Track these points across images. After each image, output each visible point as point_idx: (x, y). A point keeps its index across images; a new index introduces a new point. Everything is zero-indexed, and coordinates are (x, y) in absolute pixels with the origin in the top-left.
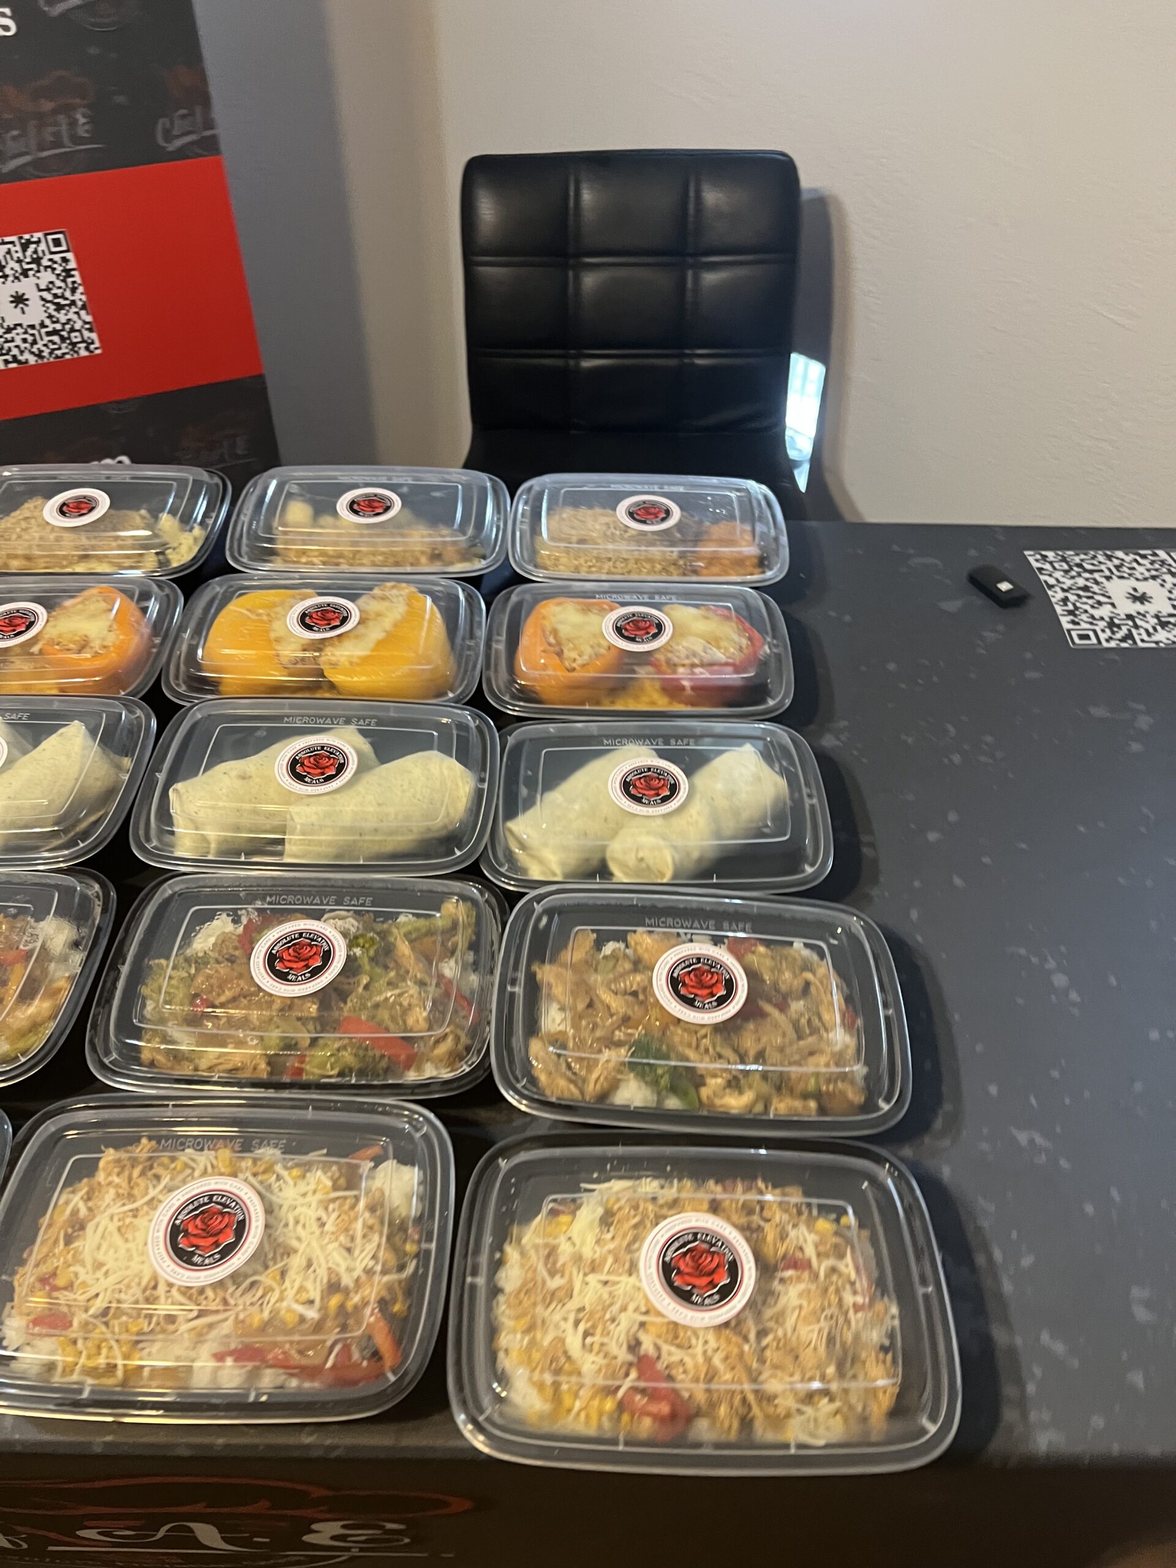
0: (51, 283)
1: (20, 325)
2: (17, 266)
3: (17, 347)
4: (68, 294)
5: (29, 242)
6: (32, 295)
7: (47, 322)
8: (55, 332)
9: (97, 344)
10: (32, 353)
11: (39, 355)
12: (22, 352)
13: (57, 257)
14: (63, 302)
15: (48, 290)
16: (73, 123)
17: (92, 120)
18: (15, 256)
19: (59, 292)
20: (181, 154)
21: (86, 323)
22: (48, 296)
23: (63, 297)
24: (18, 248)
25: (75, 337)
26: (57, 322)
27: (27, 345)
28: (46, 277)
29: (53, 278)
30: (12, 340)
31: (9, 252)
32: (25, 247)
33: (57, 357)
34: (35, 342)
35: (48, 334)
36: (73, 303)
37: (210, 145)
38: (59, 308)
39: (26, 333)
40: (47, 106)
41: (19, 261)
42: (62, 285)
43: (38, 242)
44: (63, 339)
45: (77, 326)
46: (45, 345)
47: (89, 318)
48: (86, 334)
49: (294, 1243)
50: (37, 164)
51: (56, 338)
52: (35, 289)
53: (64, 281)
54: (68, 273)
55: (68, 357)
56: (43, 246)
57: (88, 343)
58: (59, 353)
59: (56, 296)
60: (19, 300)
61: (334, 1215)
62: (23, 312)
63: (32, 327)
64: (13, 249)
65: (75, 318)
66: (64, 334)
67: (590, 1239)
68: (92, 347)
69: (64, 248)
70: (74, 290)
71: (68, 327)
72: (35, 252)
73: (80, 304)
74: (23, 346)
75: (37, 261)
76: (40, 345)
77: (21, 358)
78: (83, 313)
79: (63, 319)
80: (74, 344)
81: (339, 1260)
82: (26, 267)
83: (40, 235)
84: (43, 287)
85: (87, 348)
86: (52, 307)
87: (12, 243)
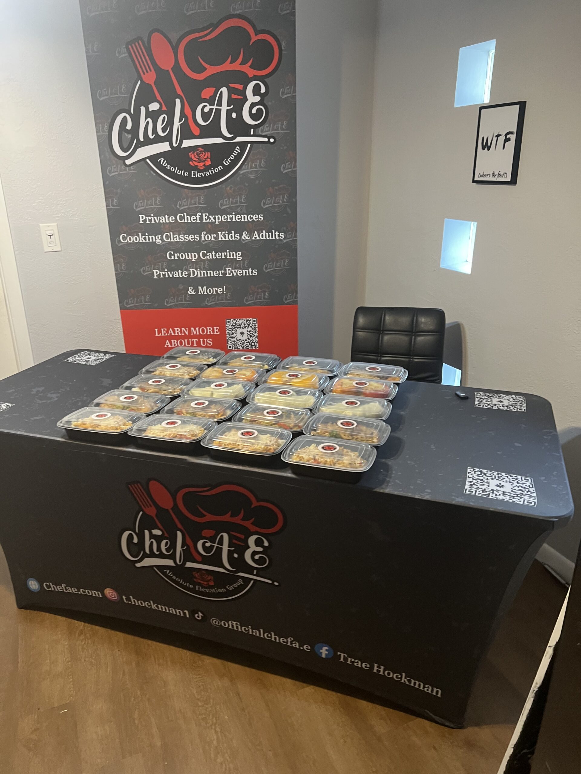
0: (251, 330)
1: (241, 339)
2: (244, 326)
3: (239, 345)
4: (254, 333)
6: (245, 333)
7: (247, 339)
8: (248, 342)
9: (258, 346)
10: (241, 347)
11: (243, 347)
13: (254, 324)
14: (252, 335)
16: (265, 295)
17: (269, 294)
18: (244, 323)
19: (252, 333)
20: (288, 304)
21: (256, 341)
22: (249, 333)
25: (253, 344)
26: (250, 340)
27: (241, 345)
30: (238, 343)
31: (243, 322)
32: (247, 321)
33: (247, 348)
34: (243, 344)
36: (255, 336)
37: (296, 302)
39: (242, 341)
42: (253, 331)
43: (250, 320)
44: (250, 344)
45: (254, 341)
46: (245, 345)
48: (256, 343)
50: (254, 303)
51: (248, 344)
52: (246, 331)
54: (255, 328)
55: (250, 349)
56: (251, 321)
57: (256, 346)
59: (251, 333)
60: (242, 333)
62: (242, 336)
64: (244, 321)
65: (254, 339)
69: (256, 322)
70: (255, 333)
71: (252, 341)
72: (249, 323)
75: (249, 325)
77: (239, 348)
78: (256, 338)
80: (252, 346)
82: (246, 326)
83: (251, 319)
84: (248, 331)
86: (249, 336)
87: (244, 320)
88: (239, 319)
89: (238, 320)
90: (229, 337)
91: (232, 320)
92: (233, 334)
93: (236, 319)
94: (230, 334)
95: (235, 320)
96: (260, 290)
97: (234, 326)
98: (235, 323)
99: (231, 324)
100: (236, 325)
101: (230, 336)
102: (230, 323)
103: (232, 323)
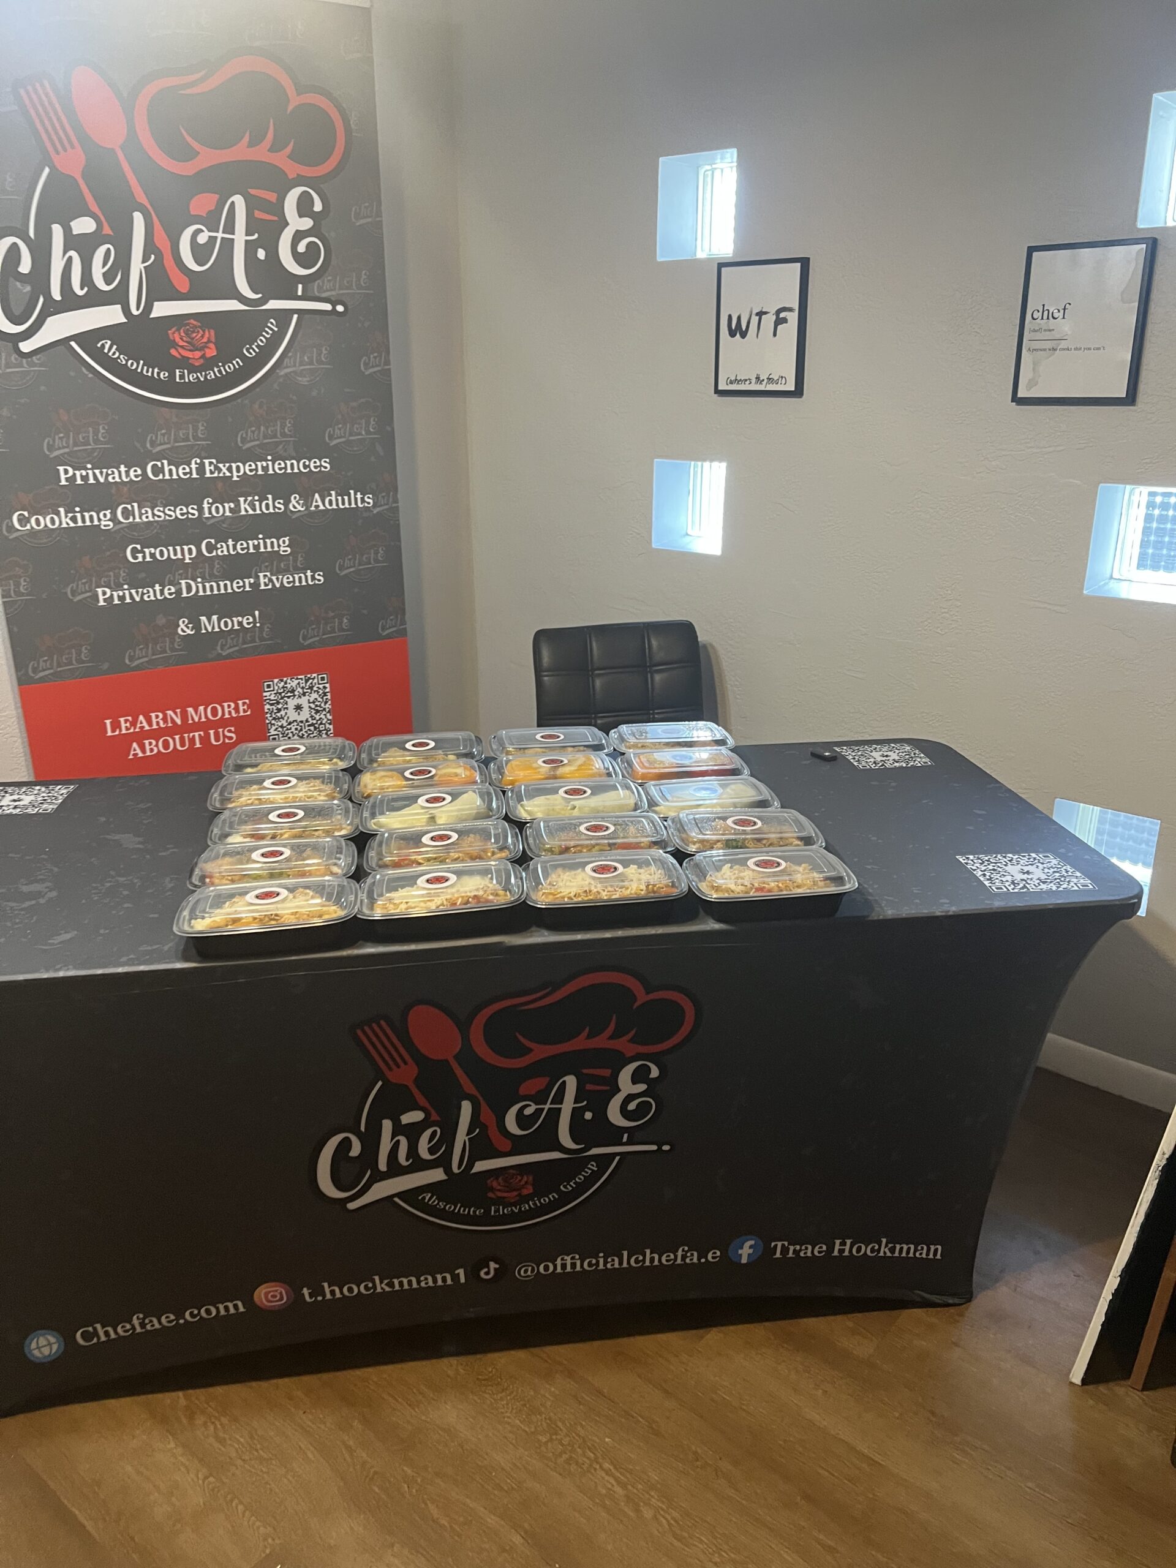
0: (316, 699)
1: (296, 721)
2: (301, 691)
3: (292, 732)
4: (323, 705)
5: (309, 678)
6: (305, 705)
7: (310, 719)
8: (312, 725)
9: (332, 731)
10: (298, 736)
11: (302, 737)
12: (294, 735)
13: (321, 686)
14: (320, 709)
15: (314, 702)
16: (341, 623)
17: (351, 621)
20: (389, 637)
21: (328, 720)
22: (313, 706)
23: (320, 706)
24: (304, 681)
25: (322, 727)
26: (314, 719)
28: (314, 696)
29: (317, 696)
30: (291, 729)
31: (299, 684)
32: (307, 681)
34: (301, 730)
35: (309, 726)
37: (403, 633)
38: (317, 712)
39: (298, 725)
41: (303, 688)
43: (313, 679)
44: (315, 728)
45: (324, 722)
46: (306, 732)
47: (330, 718)
48: (327, 726)
50: (321, 641)
51: (312, 728)
52: (307, 701)
54: (325, 694)
58: (311, 735)
60: (298, 708)
62: (299, 714)
63: (302, 722)
64: (301, 682)
65: (323, 717)
66: (317, 725)
68: (329, 733)
69: (325, 681)
70: (326, 703)
71: (319, 722)
72: (311, 683)
73: (327, 710)
74: (295, 732)
75: (311, 688)
76: (303, 732)
78: (328, 714)
79: (318, 718)
80: (320, 731)
82: (305, 691)
83: (315, 675)
84: (311, 701)
85: (326, 734)
86: (314, 711)
87: (301, 679)
88: (291, 679)
89: (289, 681)
90: (271, 718)
91: (276, 681)
92: (279, 710)
93: (285, 679)
94: (272, 712)
95: (282, 681)
96: (331, 614)
97: (280, 693)
98: (283, 687)
99: (273, 690)
100: (284, 691)
101: (274, 716)
103: (276, 688)
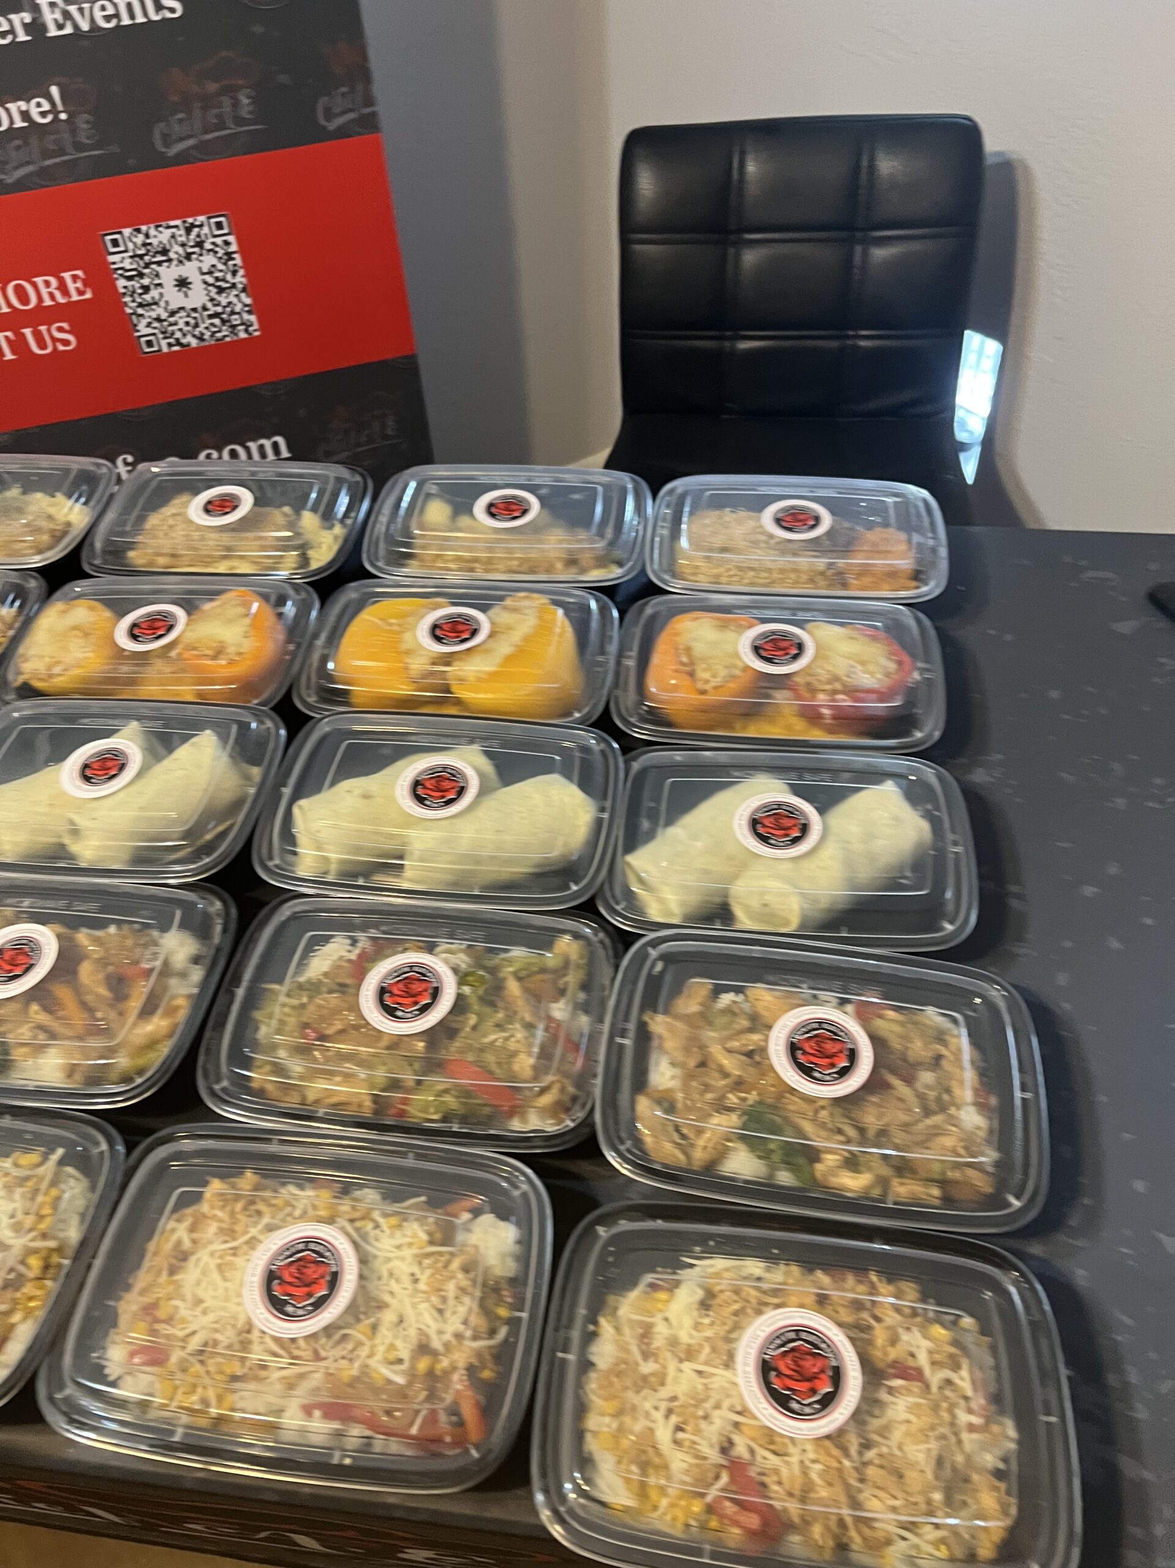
0: (213, 266)
1: (182, 308)
2: (180, 250)
3: (180, 330)
4: (229, 277)
5: (193, 226)
6: (195, 279)
7: (209, 305)
8: (216, 315)
9: (256, 326)
10: (194, 336)
11: (201, 338)
12: (184, 335)
13: (219, 241)
14: (224, 285)
15: (210, 273)
16: (236, 107)
17: (255, 100)
18: (179, 239)
19: (220, 275)
20: (342, 132)
21: (246, 305)
22: (210, 280)
23: (224, 280)
24: (182, 232)
25: (235, 320)
26: (218, 305)
27: (189, 328)
28: (209, 260)
29: (214, 261)
30: (175, 324)
31: (173, 236)
32: (188, 230)
33: (218, 340)
34: (196, 326)
35: (210, 317)
36: (234, 286)
37: (370, 123)
38: (221, 290)
39: (188, 316)
40: (212, 87)
41: (183, 245)
42: (225, 268)
43: (201, 226)
44: (224, 322)
45: (238, 308)
46: (207, 328)
47: (248, 301)
48: (246, 316)
49: (387, 1298)
50: (202, 147)
51: (217, 321)
52: (197, 273)
53: (225, 264)
54: (229, 256)
55: (228, 339)
56: (205, 229)
57: (247, 325)
58: (219, 335)
59: (217, 279)
60: (183, 283)
61: (428, 1272)
62: (186, 295)
63: (194, 310)
64: (178, 233)
65: (234, 300)
66: (224, 316)
67: (688, 1322)
68: (251, 329)
69: (225, 231)
70: (234, 273)
71: (228, 309)
72: (198, 236)
73: (240, 286)
74: (186, 329)
75: (200, 244)
76: (201, 328)
77: (184, 341)
78: (243, 295)
79: (224, 302)
80: (234, 327)
81: (430, 1323)
82: (190, 250)
83: (201, 219)
84: (205, 270)
85: (246, 331)
86: (214, 290)
87: (176, 227)
88: (157, 227)
89: (152, 232)
90: (134, 305)
91: (127, 231)
92: (146, 289)
93: (144, 228)
94: (134, 292)
95: (138, 231)
97: (141, 257)
98: (145, 245)
99: (126, 251)
100: (148, 251)
101: (139, 300)
102: (122, 249)
103: (131, 246)
